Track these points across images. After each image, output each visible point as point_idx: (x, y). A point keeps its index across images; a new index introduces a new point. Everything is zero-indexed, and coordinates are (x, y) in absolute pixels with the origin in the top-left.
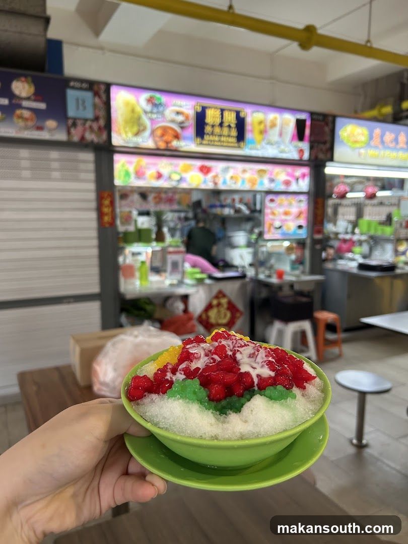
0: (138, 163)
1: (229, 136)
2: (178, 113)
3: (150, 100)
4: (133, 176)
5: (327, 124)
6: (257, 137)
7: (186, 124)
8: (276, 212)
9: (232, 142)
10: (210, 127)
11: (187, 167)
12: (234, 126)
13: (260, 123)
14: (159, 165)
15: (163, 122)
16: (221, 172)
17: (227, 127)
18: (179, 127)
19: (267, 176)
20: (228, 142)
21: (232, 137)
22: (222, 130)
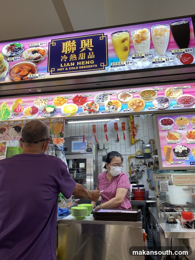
1: (86, 59)
2: (34, 52)
3: (10, 48)
4: (11, 113)
6: (120, 53)
7: (42, 58)
8: (176, 135)
9: (90, 64)
10: (65, 56)
11: (61, 100)
12: (91, 50)
13: (123, 41)
14: (35, 102)
15: (20, 61)
16: (98, 100)
17: (83, 52)
18: (34, 62)
19: (156, 96)
20: (86, 65)
21: (90, 60)
22: (77, 57)
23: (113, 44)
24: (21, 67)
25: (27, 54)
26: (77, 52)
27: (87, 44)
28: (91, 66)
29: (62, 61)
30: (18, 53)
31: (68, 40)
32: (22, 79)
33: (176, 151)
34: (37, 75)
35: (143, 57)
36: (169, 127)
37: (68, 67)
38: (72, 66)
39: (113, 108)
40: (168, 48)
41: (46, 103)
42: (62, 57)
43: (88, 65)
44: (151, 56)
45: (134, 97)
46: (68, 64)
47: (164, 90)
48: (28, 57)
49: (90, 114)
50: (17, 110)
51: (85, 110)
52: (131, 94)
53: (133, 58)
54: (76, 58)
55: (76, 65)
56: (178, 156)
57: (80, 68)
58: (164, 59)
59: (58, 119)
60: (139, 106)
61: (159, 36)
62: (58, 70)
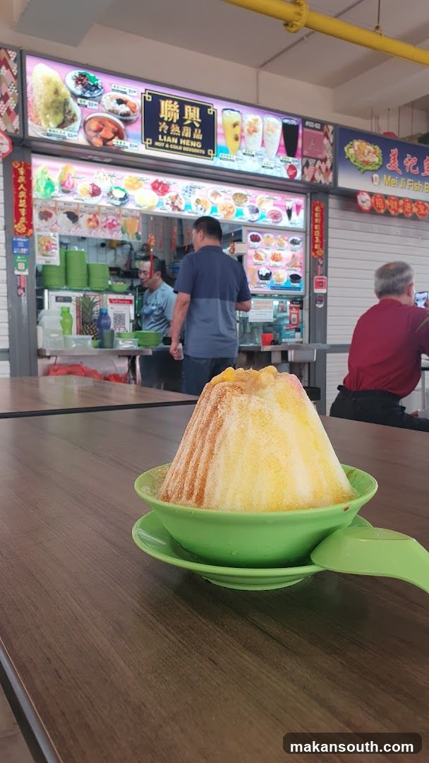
0: (65, 169)
1: (192, 139)
2: (120, 102)
3: (80, 80)
4: (57, 188)
5: (326, 135)
6: (232, 144)
7: (133, 117)
8: (262, 255)
9: (196, 147)
10: (164, 123)
11: (135, 181)
12: (197, 125)
13: (235, 125)
14: (95, 176)
15: (98, 111)
16: (183, 192)
17: (188, 125)
18: (121, 120)
19: (248, 203)
20: (190, 147)
21: (196, 140)
22: (181, 129)
23: (223, 126)
24: (102, 122)
25: (108, 101)
26: (181, 123)
27: (193, 114)
28: (198, 151)
29: (160, 130)
30: (94, 95)
31: (169, 98)
32: (104, 144)
33: (260, 273)
34: (127, 144)
35: (253, 156)
36: (256, 244)
37: (169, 143)
38: (174, 144)
39: (201, 209)
40: (278, 151)
41: (114, 182)
42: (160, 124)
43: (193, 147)
44: (261, 157)
45: (225, 199)
46: (169, 139)
47: (256, 197)
48: (110, 108)
49: (173, 212)
50: (67, 184)
51: (167, 204)
52: (222, 194)
53: (244, 154)
54: (179, 132)
55: (178, 144)
56: (261, 279)
57: (185, 149)
58: (272, 166)
59: (132, 211)
60: (229, 212)
61: (270, 133)
62: (157, 144)
